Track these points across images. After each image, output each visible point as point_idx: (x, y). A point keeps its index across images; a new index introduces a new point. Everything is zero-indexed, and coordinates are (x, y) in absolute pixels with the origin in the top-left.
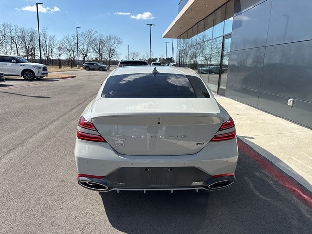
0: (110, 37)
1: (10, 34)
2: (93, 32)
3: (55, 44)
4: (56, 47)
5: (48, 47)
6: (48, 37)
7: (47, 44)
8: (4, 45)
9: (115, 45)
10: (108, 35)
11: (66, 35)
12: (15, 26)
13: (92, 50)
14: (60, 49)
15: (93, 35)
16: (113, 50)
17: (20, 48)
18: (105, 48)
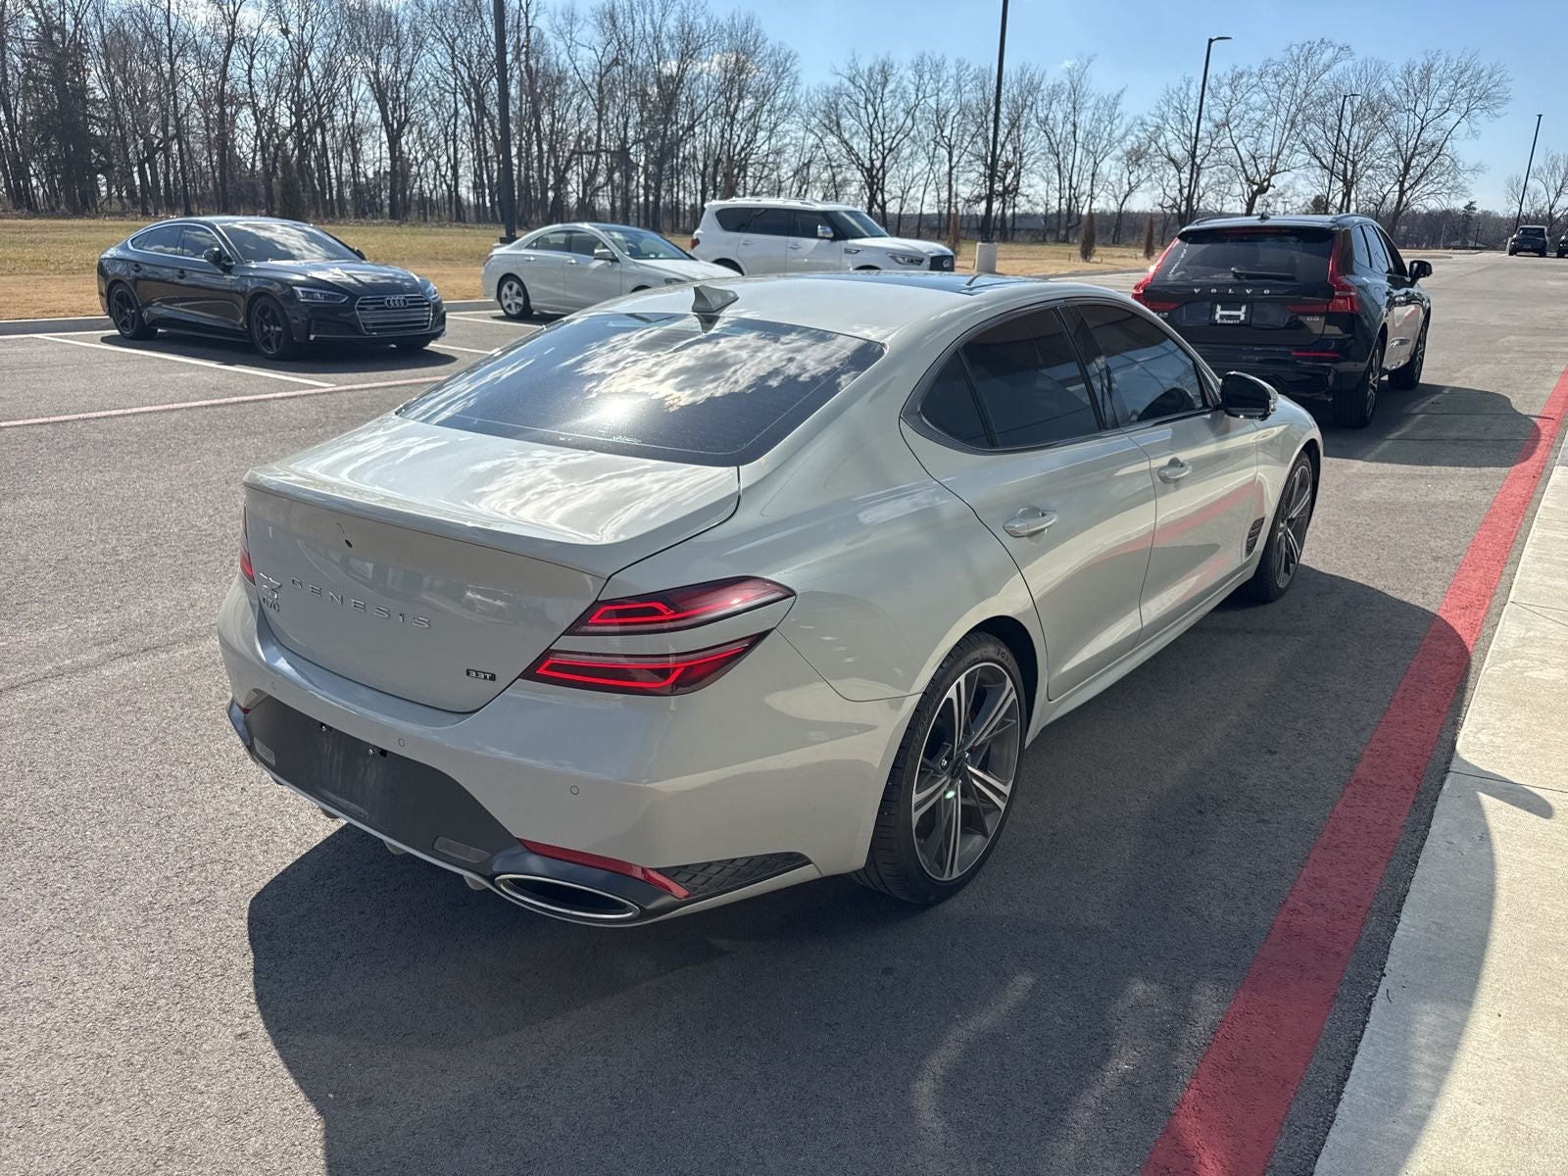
0: (1427, 72)
1: (932, 102)
2: (1329, 54)
3: (1117, 134)
4: (1118, 152)
5: (1079, 151)
6: (1091, 103)
7: (1080, 134)
8: (906, 152)
9: (1453, 117)
10: (1420, 62)
11: (1174, 84)
12: (959, 63)
13: (1302, 157)
14: (1135, 157)
15: (1327, 67)
16: (1436, 149)
17: (962, 164)
18: (1382, 141)
